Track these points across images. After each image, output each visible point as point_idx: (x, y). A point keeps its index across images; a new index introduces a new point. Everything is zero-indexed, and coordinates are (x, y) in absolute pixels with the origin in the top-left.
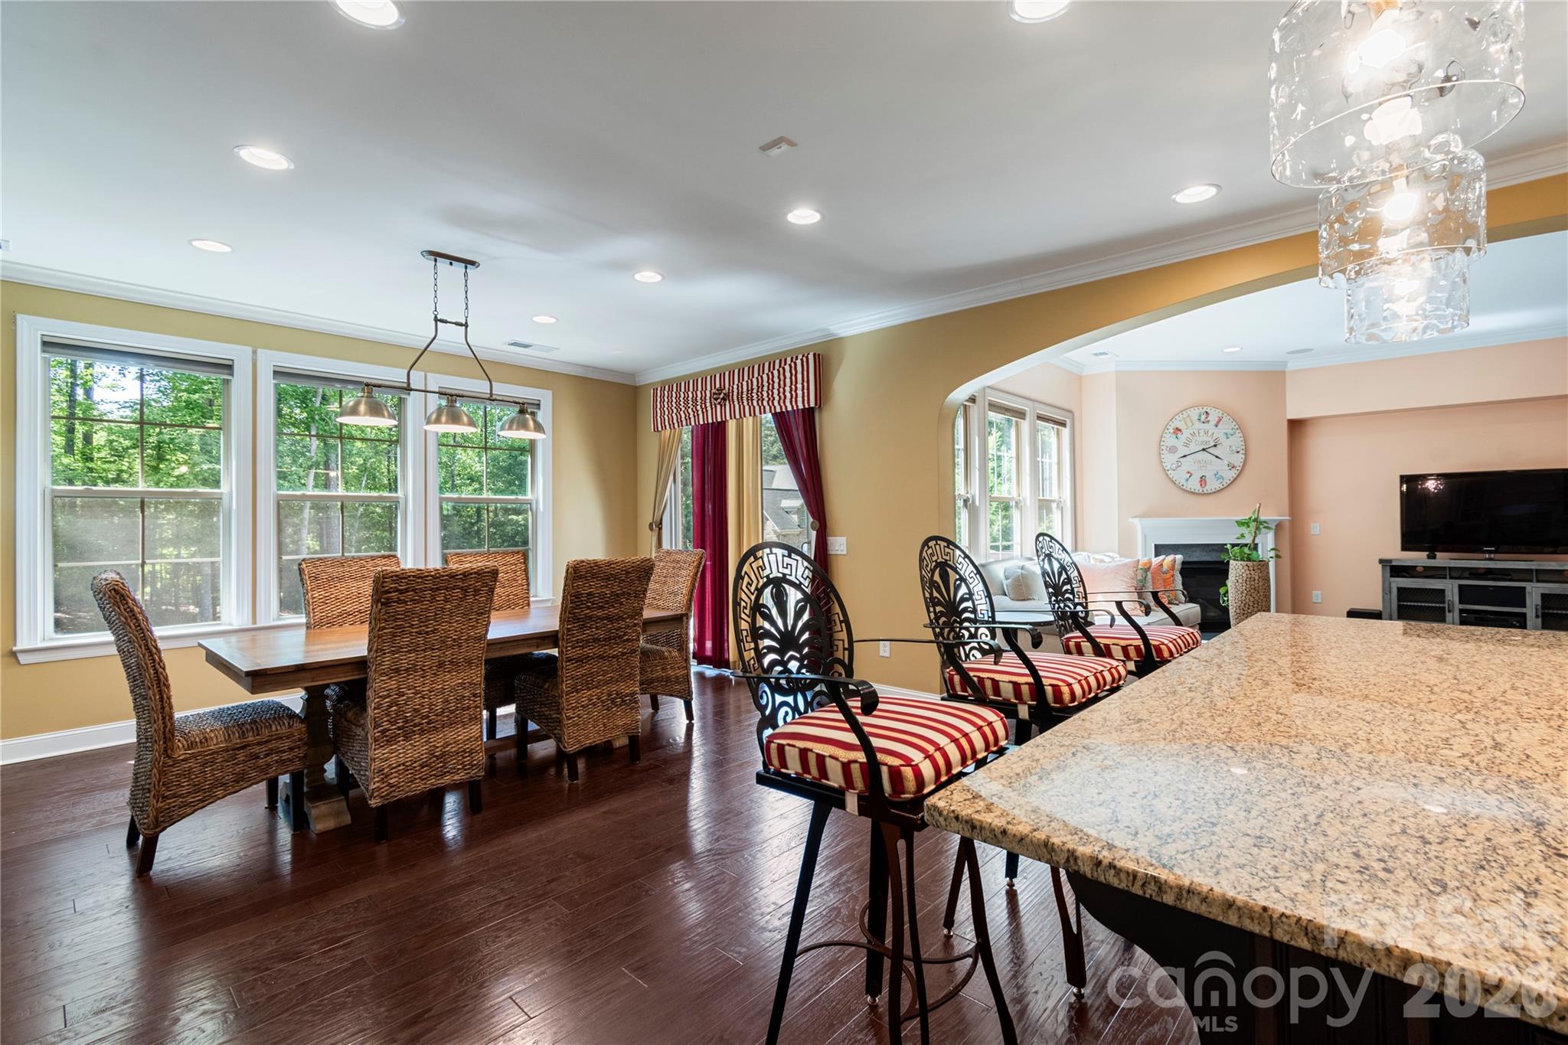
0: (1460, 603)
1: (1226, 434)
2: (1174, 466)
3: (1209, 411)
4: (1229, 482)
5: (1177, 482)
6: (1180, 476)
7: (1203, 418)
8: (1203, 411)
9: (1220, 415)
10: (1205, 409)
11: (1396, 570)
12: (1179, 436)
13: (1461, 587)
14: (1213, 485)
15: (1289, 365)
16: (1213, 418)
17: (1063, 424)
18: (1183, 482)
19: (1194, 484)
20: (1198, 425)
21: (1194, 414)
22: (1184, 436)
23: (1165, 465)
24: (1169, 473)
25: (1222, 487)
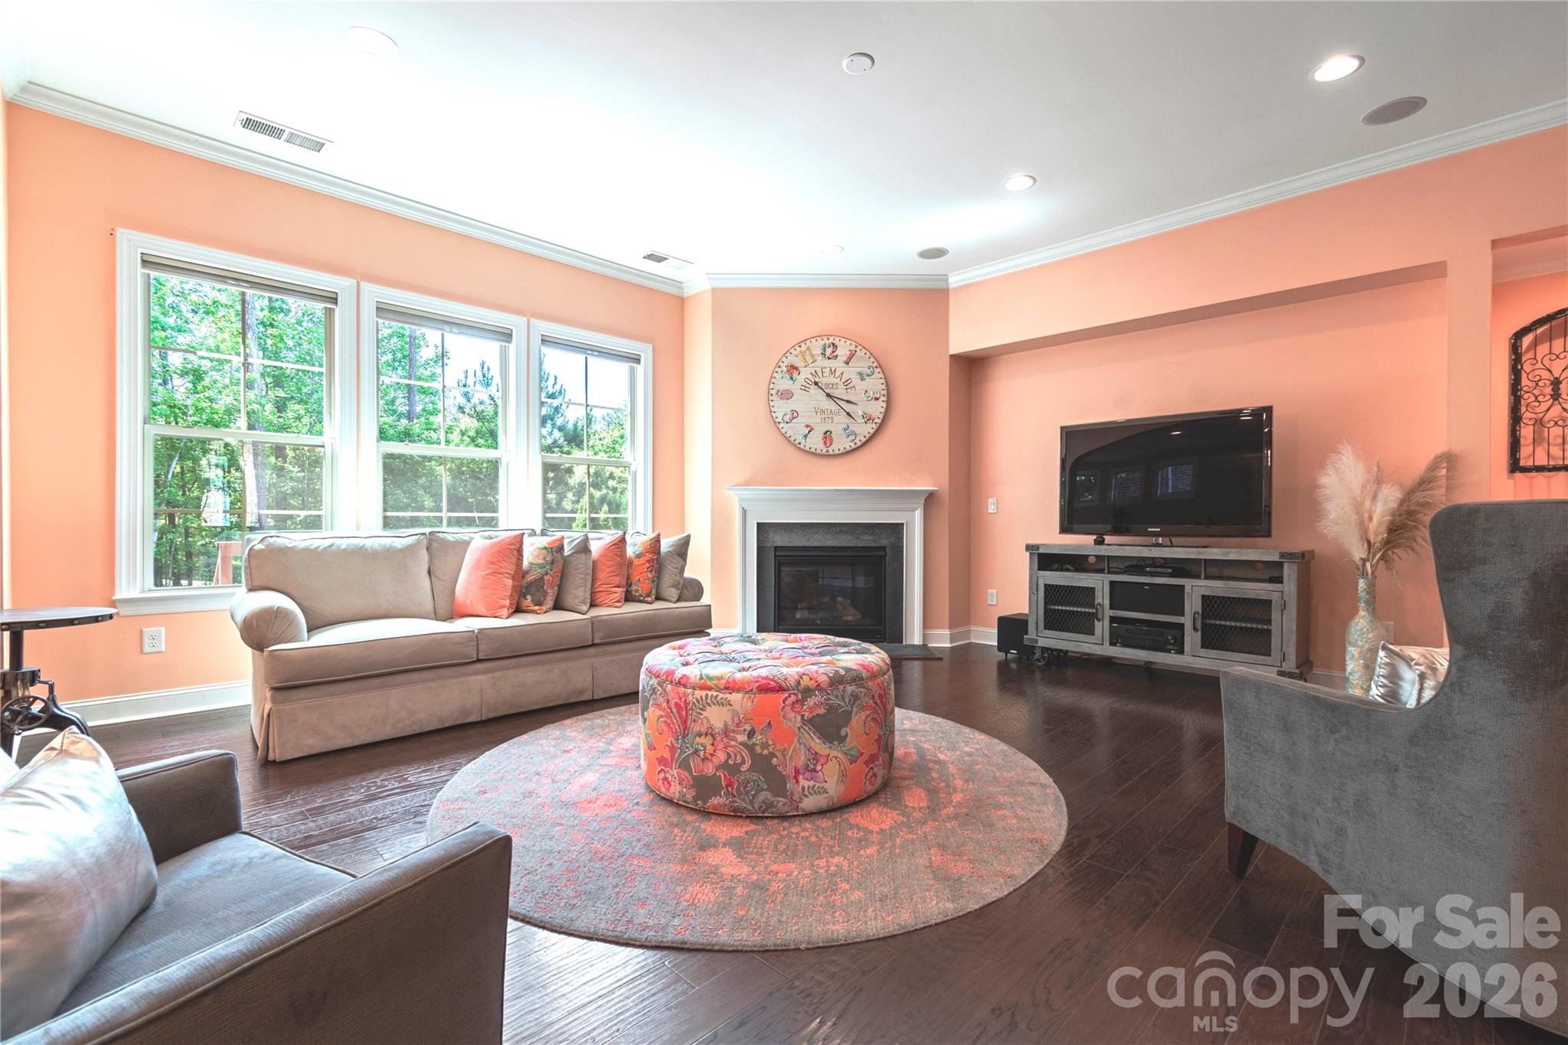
0: (1111, 608)
1: (860, 374)
2: (787, 418)
3: (836, 342)
4: (864, 440)
5: (792, 439)
6: (796, 430)
7: (829, 351)
8: (828, 342)
9: (853, 348)
10: (831, 340)
11: (1046, 560)
12: (795, 375)
13: (1112, 583)
14: (841, 443)
15: (951, 280)
16: (843, 352)
17: (637, 361)
18: (800, 439)
19: (815, 442)
20: (821, 362)
21: (816, 347)
22: (803, 376)
23: (774, 415)
24: (780, 426)
25: (853, 446)
